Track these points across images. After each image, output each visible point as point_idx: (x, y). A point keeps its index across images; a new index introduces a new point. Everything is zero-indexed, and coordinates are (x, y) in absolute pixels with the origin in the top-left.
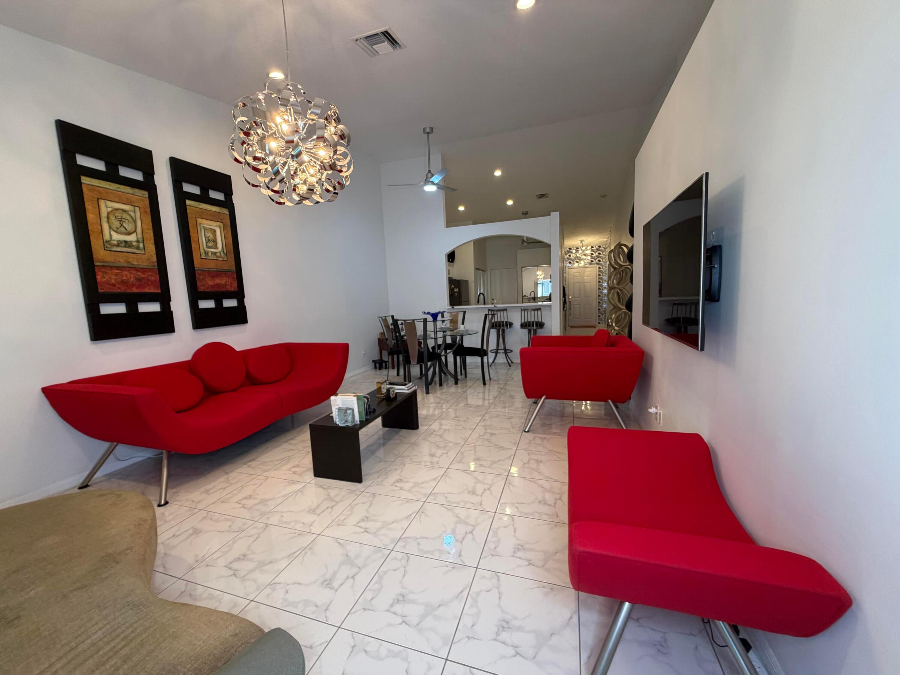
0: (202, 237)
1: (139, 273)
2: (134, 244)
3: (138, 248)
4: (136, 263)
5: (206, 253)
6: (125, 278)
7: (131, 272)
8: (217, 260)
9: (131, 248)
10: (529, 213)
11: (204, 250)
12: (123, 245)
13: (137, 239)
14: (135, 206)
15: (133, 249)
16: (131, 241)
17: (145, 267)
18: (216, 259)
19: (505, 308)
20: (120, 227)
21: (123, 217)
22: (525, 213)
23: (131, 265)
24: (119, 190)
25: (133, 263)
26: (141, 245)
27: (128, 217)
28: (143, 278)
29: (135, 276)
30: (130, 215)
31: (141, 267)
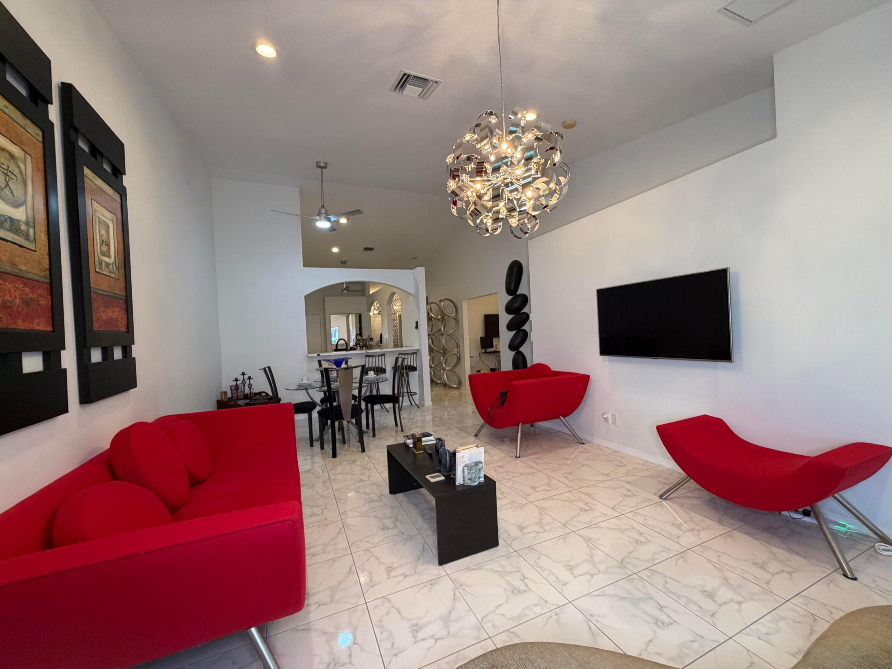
0: (96, 235)
1: (27, 290)
2: (23, 227)
3: (27, 237)
4: (23, 268)
5: (100, 262)
6: (7, 298)
7: (17, 285)
8: (110, 276)
9: (18, 235)
10: (347, 262)
11: (98, 257)
12: (7, 225)
13: (27, 218)
14: (26, 152)
15: (21, 237)
16: (19, 221)
17: (35, 278)
18: (108, 274)
19: (383, 353)
20: (5, 187)
21: (10, 169)
22: (344, 261)
23: (17, 271)
24: (6, 111)
25: (19, 266)
26: (31, 232)
27: (16, 171)
28: (32, 299)
29: (21, 295)
30: (18, 167)
31: (30, 276)
